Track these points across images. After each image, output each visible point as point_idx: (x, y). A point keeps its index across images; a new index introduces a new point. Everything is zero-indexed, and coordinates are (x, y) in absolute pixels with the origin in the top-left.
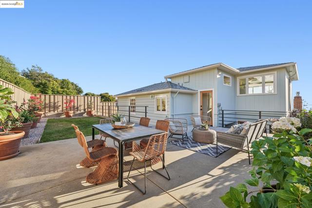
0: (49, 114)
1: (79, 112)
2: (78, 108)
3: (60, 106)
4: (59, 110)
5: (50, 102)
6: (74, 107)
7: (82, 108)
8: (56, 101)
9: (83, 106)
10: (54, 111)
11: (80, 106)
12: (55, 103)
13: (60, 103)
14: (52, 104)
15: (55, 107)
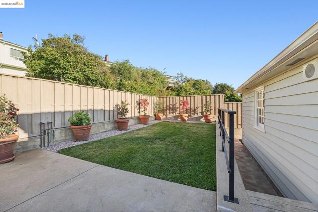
0: (169, 116)
1: (196, 116)
2: (194, 111)
3: (178, 108)
4: (177, 112)
5: (170, 105)
6: (191, 109)
7: (199, 110)
8: (175, 103)
9: (200, 108)
10: (173, 113)
11: (197, 108)
12: (173, 105)
13: (178, 105)
14: (171, 106)
15: (174, 109)
